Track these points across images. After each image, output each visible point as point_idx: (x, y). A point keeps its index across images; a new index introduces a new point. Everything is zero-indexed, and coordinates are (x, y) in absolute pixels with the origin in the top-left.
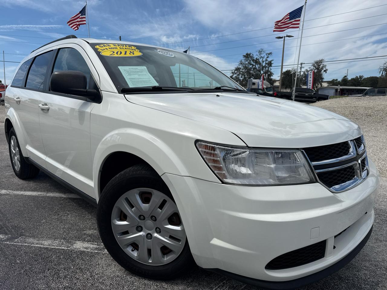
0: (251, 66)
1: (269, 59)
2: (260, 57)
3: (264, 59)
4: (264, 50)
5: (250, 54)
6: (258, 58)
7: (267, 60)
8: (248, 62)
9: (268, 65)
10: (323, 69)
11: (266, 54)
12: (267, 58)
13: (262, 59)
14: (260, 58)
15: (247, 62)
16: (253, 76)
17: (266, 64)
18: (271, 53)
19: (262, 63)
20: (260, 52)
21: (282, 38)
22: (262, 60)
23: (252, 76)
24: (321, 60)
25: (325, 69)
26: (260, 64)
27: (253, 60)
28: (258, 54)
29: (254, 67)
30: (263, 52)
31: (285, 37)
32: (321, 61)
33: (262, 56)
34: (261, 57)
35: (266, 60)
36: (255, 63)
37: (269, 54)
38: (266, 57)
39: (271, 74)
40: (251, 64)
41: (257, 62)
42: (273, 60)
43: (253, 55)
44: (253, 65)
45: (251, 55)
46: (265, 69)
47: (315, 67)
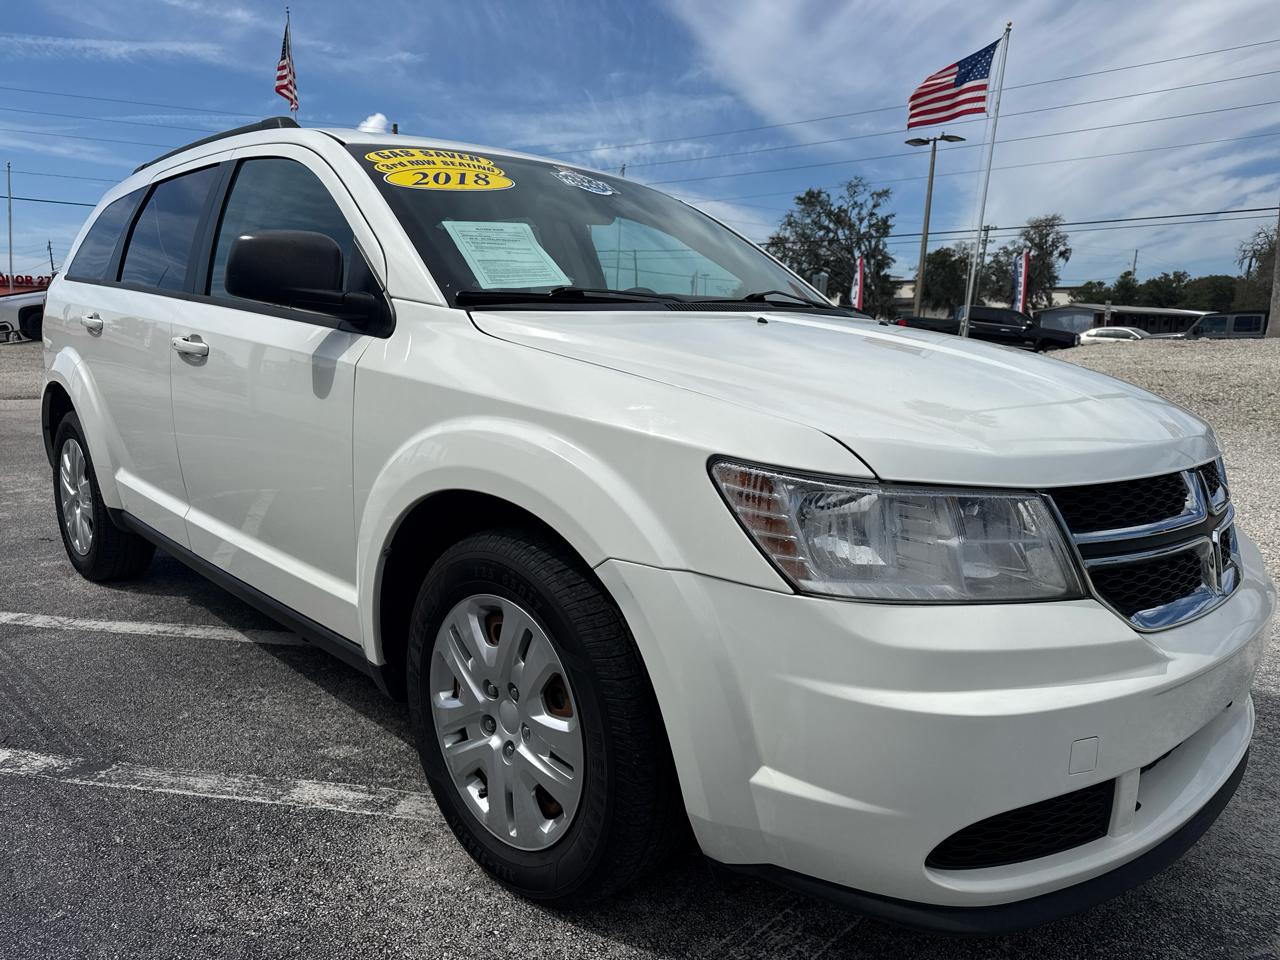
0: (822, 233)
1: (881, 213)
2: (852, 202)
3: (865, 212)
4: (864, 182)
5: (820, 193)
6: (845, 207)
7: (874, 214)
8: (813, 221)
9: (877, 231)
10: (1057, 247)
11: (872, 195)
12: (875, 206)
13: (856, 210)
14: (851, 208)
15: (808, 221)
16: (827, 266)
17: (871, 226)
18: (886, 193)
19: (858, 223)
20: (853, 188)
21: (926, 142)
22: (859, 213)
23: (824, 265)
24: (1050, 217)
25: (1062, 248)
26: (851, 226)
27: (829, 214)
28: (846, 194)
29: (831, 235)
30: (861, 188)
31: (935, 140)
32: (1050, 223)
33: (860, 199)
34: (856, 203)
35: (872, 214)
36: (835, 224)
37: (880, 195)
38: (870, 204)
39: (885, 262)
40: (821, 227)
41: (840, 218)
42: (893, 216)
43: (828, 195)
44: (828, 230)
45: (824, 196)
46: (867, 243)
47: (1031, 241)
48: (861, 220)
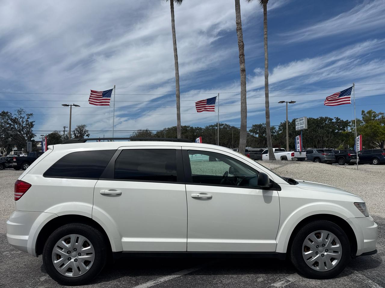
0: (8, 125)
1: (30, 120)
2: (20, 116)
3: (24, 120)
4: (24, 110)
5: (7, 113)
6: (17, 118)
7: (28, 121)
9: (29, 126)
10: (86, 133)
11: (27, 115)
12: (28, 118)
13: (21, 119)
14: (19, 118)
15: (3, 121)
16: (12, 137)
17: (26, 124)
18: (31, 114)
19: (22, 123)
20: (20, 112)
21: (68, 106)
22: (22, 120)
23: (10, 136)
24: (83, 125)
26: (20, 124)
27: (11, 120)
28: (17, 114)
29: (12, 126)
30: (23, 112)
31: (71, 105)
33: (23, 116)
34: (21, 117)
35: (27, 121)
36: (14, 123)
37: (29, 115)
38: (26, 117)
39: (32, 136)
40: (8, 124)
41: (15, 121)
42: (34, 122)
43: (11, 114)
44: (11, 125)
45: (9, 114)
46: (26, 130)
48: (23, 122)
